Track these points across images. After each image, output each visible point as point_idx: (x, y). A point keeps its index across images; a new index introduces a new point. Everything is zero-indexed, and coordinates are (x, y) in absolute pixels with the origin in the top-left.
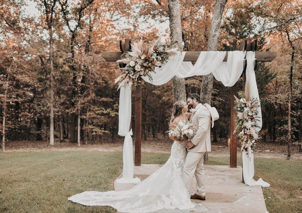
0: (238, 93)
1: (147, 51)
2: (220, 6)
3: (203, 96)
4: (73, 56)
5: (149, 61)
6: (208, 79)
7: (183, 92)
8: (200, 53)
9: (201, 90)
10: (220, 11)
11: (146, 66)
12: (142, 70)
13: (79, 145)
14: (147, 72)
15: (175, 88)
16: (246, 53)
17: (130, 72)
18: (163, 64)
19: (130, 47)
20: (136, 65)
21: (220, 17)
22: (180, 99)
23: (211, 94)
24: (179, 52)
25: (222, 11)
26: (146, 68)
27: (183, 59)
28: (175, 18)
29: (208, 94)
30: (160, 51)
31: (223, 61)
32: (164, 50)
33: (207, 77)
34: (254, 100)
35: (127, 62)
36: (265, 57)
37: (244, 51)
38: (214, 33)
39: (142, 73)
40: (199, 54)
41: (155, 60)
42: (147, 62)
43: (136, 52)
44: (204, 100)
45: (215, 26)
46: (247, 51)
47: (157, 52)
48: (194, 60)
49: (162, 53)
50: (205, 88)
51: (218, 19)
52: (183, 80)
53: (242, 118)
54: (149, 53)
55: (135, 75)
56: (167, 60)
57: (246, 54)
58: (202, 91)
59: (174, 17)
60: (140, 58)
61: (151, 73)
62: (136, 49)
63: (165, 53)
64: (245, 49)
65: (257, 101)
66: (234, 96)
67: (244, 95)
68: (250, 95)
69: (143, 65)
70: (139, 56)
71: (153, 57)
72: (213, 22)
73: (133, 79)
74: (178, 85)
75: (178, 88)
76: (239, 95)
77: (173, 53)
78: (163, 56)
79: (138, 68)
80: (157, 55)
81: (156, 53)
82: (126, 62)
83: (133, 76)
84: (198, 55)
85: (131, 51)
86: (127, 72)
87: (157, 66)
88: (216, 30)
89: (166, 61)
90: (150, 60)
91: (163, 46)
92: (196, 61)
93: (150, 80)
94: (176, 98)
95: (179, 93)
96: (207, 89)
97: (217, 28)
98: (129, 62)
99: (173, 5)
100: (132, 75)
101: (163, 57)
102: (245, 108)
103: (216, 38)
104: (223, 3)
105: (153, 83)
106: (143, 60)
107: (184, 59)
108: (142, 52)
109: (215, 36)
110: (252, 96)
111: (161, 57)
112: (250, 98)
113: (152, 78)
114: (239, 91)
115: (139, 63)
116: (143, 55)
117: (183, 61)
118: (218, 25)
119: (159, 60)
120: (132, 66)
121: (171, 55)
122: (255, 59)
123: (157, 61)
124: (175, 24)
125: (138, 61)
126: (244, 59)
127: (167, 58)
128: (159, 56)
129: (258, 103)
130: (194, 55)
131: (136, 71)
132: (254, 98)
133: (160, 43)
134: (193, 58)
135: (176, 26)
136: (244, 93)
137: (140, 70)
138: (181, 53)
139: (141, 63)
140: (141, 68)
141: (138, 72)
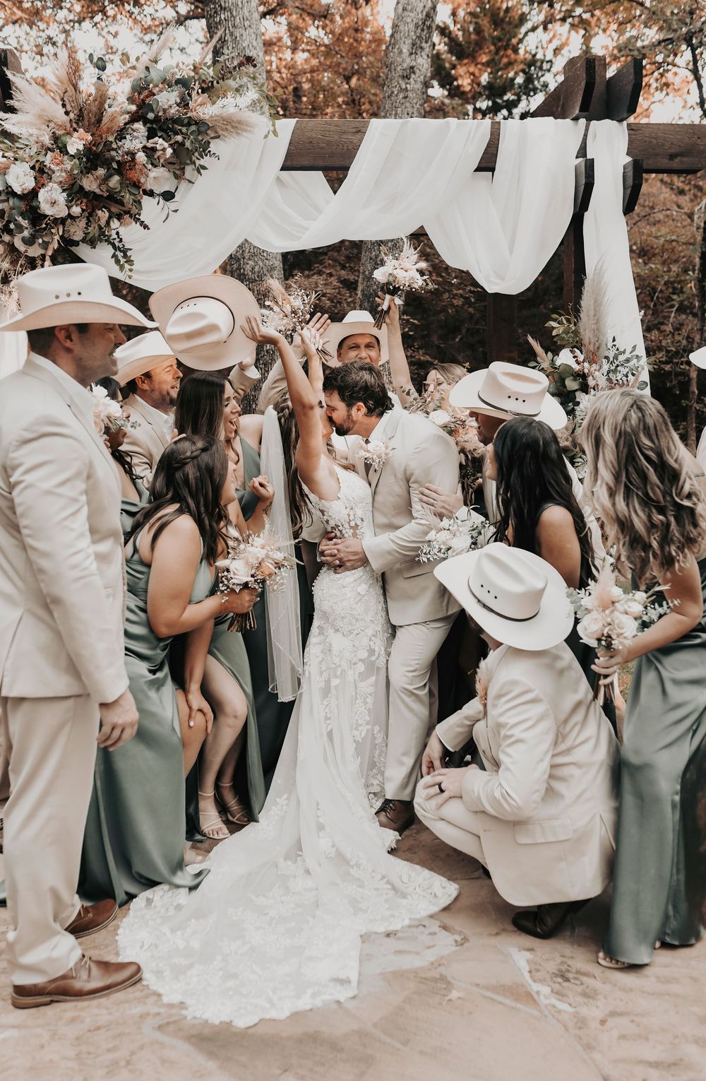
0: (551, 324)
1: (94, 109)
5: (107, 163)
8: (366, 125)
11: (98, 191)
12: (76, 210)
14: (103, 223)
16: (586, 129)
17: (12, 226)
18: (184, 185)
20: (39, 185)
24: (261, 121)
26: (93, 202)
27: (280, 160)
30: (164, 111)
31: (477, 170)
32: (187, 105)
34: (621, 358)
36: (673, 151)
37: (576, 119)
38: (408, 62)
39: (77, 232)
40: (361, 132)
41: (141, 157)
42: (101, 172)
43: (40, 117)
45: (412, 27)
46: (589, 120)
47: (151, 116)
48: (337, 162)
49: (178, 121)
53: (567, 444)
54: (105, 120)
55: (40, 241)
56: (204, 161)
57: (585, 136)
60: (63, 150)
61: (128, 232)
62: (37, 99)
63: (189, 124)
64: (585, 108)
65: (633, 363)
66: (530, 339)
67: (576, 333)
68: (603, 334)
69: (81, 188)
70: (56, 138)
71: (131, 144)
72: (404, 9)
73: (31, 262)
76: (554, 333)
77: (232, 125)
78: (179, 138)
79: (54, 203)
80: (152, 134)
81: (146, 121)
83: (29, 242)
84: (355, 138)
85: (12, 110)
87: (152, 193)
89: (198, 163)
90: (113, 159)
91: (178, 82)
92: (347, 169)
93: (117, 268)
97: (419, 37)
98: (4, 171)
100: (24, 240)
101: (182, 144)
102: (580, 396)
105: (135, 276)
106: (78, 156)
107: (289, 155)
108: (72, 115)
109: (413, 76)
110: (614, 340)
111: (172, 142)
112: (604, 345)
113: (129, 253)
114: (555, 316)
115: (59, 175)
116: (75, 130)
117: (282, 169)
118: (424, 23)
119: (162, 161)
120: (18, 190)
121: (221, 132)
122: (629, 159)
123: (152, 164)
124: (234, 13)
125: (52, 166)
126: (577, 157)
127: (204, 149)
128: (161, 141)
129: (643, 369)
130: (336, 137)
131: (46, 216)
132: (621, 349)
133: (160, 66)
134: (332, 155)
135: (238, 20)
136: (575, 325)
137: (64, 213)
138: (274, 125)
139: (70, 173)
140: (71, 201)
141: (56, 221)
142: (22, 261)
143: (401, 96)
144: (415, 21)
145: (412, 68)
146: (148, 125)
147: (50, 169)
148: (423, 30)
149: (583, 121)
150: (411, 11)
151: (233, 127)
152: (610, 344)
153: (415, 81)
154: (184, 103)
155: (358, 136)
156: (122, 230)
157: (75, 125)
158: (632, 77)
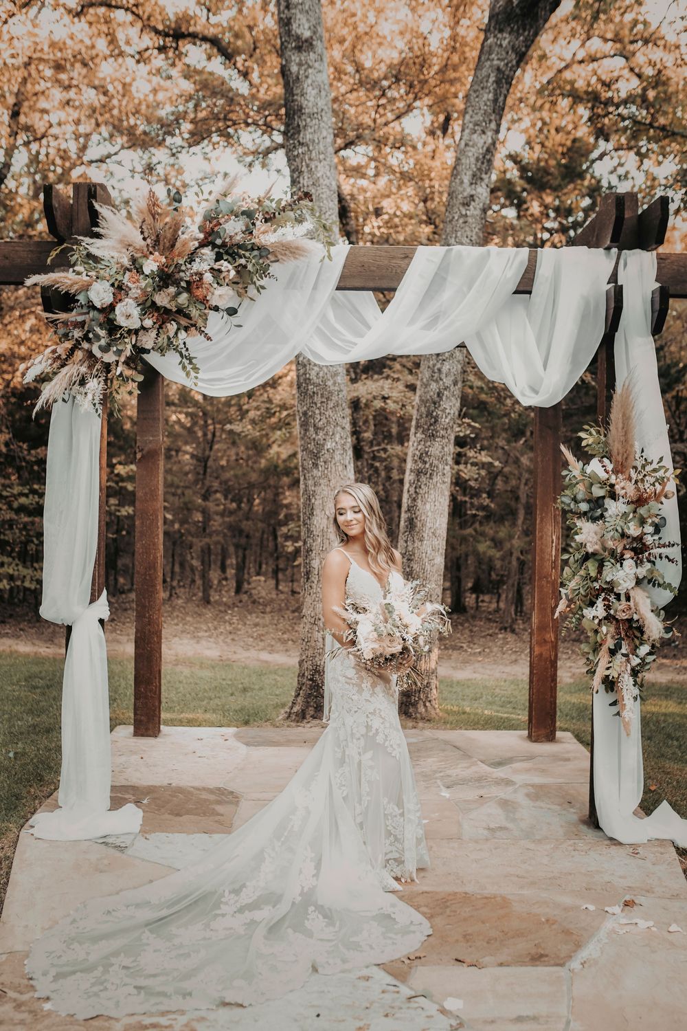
0: (582, 434)
1: (169, 235)
2: (492, 79)
3: (419, 444)
5: (176, 283)
6: (443, 376)
7: (339, 428)
8: (414, 252)
9: (414, 423)
10: (495, 100)
11: (168, 306)
12: (148, 323)
14: (171, 334)
15: (305, 414)
16: (619, 258)
17: (91, 335)
18: (246, 302)
19: (94, 216)
20: (117, 300)
21: (493, 126)
22: (327, 456)
23: (452, 438)
24: (316, 248)
25: (501, 99)
26: (164, 315)
27: (335, 281)
28: (308, 120)
29: (443, 437)
30: (231, 237)
31: (515, 293)
32: (251, 233)
33: (439, 370)
34: (649, 468)
35: (76, 287)
37: (608, 249)
38: (469, 191)
39: (148, 341)
40: (408, 257)
41: (208, 277)
42: (172, 290)
43: (121, 242)
44: (425, 463)
45: (473, 160)
46: (621, 249)
47: (219, 242)
48: (384, 284)
49: (239, 246)
50: (429, 414)
51: (484, 132)
52: (339, 379)
53: (597, 547)
54: (178, 245)
55: (115, 349)
56: (264, 282)
57: (617, 263)
58: (417, 427)
59: (303, 117)
60: (139, 270)
61: (193, 341)
62: (122, 227)
63: (252, 249)
64: (614, 241)
65: (660, 474)
66: (563, 448)
67: (606, 444)
68: (632, 446)
69: (154, 303)
70: (134, 260)
71: (196, 267)
72: (466, 145)
73: (107, 367)
74: (317, 399)
75: (317, 412)
76: (584, 444)
77: (291, 250)
78: (243, 261)
79: (128, 316)
80: (219, 258)
81: (214, 246)
82: (72, 285)
83: (105, 349)
85: (98, 236)
86: (77, 334)
87: (216, 309)
88: (476, 179)
89: (258, 283)
90: (182, 279)
91: (244, 213)
92: (394, 290)
93: (184, 374)
94: (312, 452)
95: (321, 434)
96: (437, 416)
97: (480, 169)
98: (86, 288)
100: (100, 347)
101: (245, 267)
102: (608, 502)
104: (507, 64)
105: (200, 384)
106: (152, 276)
107: (343, 277)
108: (149, 241)
109: (472, 203)
110: (643, 451)
111: (236, 264)
112: (632, 457)
113: (194, 361)
114: (586, 427)
115: (135, 292)
116: (151, 253)
117: (337, 289)
118: (484, 157)
119: (227, 281)
120: (99, 306)
121: (280, 257)
122: (658, 285)
123: (218, 283)
124: (311, 148)
125: (129, 284)
126: (608, 283)
127: (264, 271)
128: (226, 264)
129: (668, 480)
130: (386, 262)
131: (121, 327)
132: (649, 460)
133: (229, 200)
134: (382, 278)
135: (314, 154)
136: (605, 436)
137: (137, 325)
138: (328, 251)
139: (144, 290)
140: (144, 314)
141: (129, 332)
142: (98, 366)
143: (461, 221)
144: (476, 155)
145: (472, 196)
146: (216, 250)
147: (127, 286)
148: (483, 163)
149: (615, 251)
150: (473, 146)
151: (291, 252)
152: (637, 456)
153: (475, 208)
154: (249, 232)
155: (406, 261)
156: (189, 341)
157: (151, 249)
158: (659, 212)
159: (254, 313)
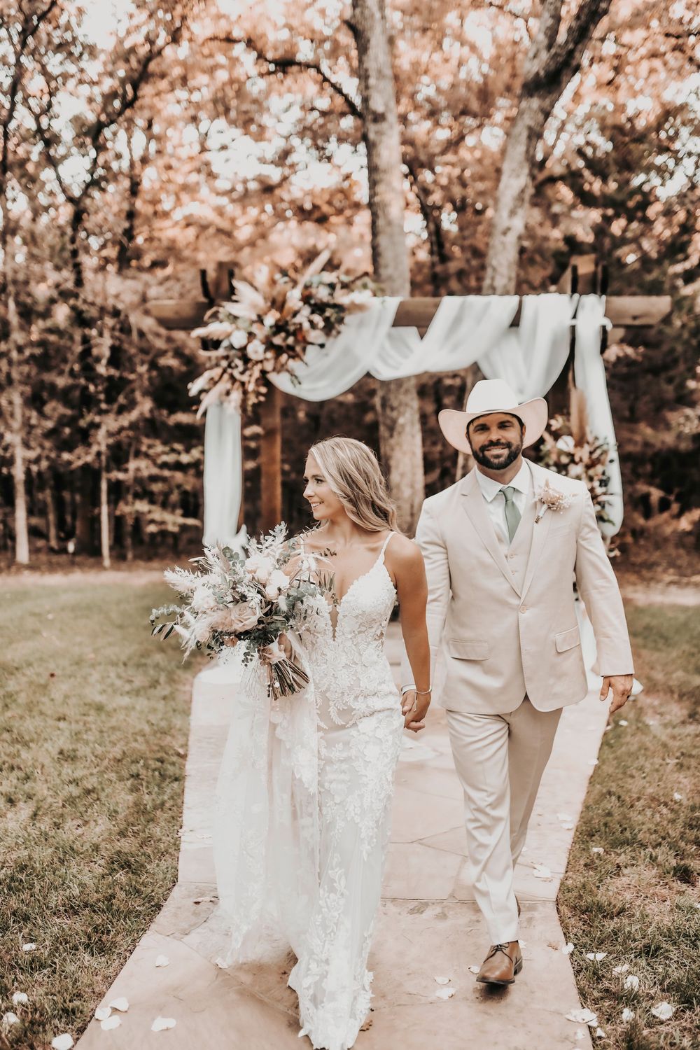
0: (553, 422)
1: (281, 299)
2: (525, 135)
4: (79, 282)
5: (287, 331)
7: (409, 408)
8: (441, 300)
11: (281, 345)
12: (269, 355)
13: (107, 562)
14: (284, 361)
16: (579, 301)
17: (233, 364)
18: (331, 339)
19: (232, 290)
20: (249, 342)
21: (525, 171)
22: (400, 429)
26: (278, 350)
27: (391, 321)
30: (320, 299)
31: (509, 327)
32: (333, 296)
34: (597, 444)
35: (223, 336)
36: (635, 314)
37: (571, 295)
38: (507, 223)
39: (269, 366)
40: (437, 306)
42: (283, 335)
43: (251, 305)
46: (580, 295)
47: (312, 302)
49: (327, 305)
51: (519, 177)
54: (287, 305)
55: (248, 373)
56: (341, 328)
57: (578, 305)
59: (381, 173)
60: (262, 323)
61: (298, 366)
62: (251, 295)
63: (334, 307)
64: (574, 291)
65: (607, 446)
67: (569, 426)
68: (586, 429)
69: (273, 343)
70: (258, 316)
71: (297, 320)
73: (243, 384)
78: (328, 315)
79: (256, 352)
80: (313, 312)
81: (310, 305)
82: (220, 335)
83: (242, 373)
84: (433, 309)
85: (236, 301)
86: (224, 363)
87: (312, 344)
88: (513, 213)
89: (338, 329)
90: (290, 329)
91: (328, 285)
93: (293, 387)
95: (395, 412)
98: (229, 335)
99: (377, 133)
100: (239, 373)
101: (330, 318)
103: (511, 239)
104: (536, 122)
105: (302, 392)
106: (270, 326)
107: (396, 319)
108: (268, 303)
111: (324, 317)
112: (586, 435)
113: (299, 378)
115: (260, 337)
116: (270, 311)
117: (393, 326)
119: (318, 327)
120: (237, 346)
121: (351, 312)
123: (313, 329)
125: (256, 332)
126: (572, 319)
127: (341, 321)
128: (318, 316)
130: (423, 309)
131: (252, 359)
132: (599, 438)
136: (568, 421)
137: (260, 356)
139: (266, 335)
140: (267, 350)
141: (257, 362)
142: (238, 383)
146: (312, 307)
151: (360, 308)
155: (435, 308)
156: (294, 365)
157: (270, 308)
159: (336, 345)
